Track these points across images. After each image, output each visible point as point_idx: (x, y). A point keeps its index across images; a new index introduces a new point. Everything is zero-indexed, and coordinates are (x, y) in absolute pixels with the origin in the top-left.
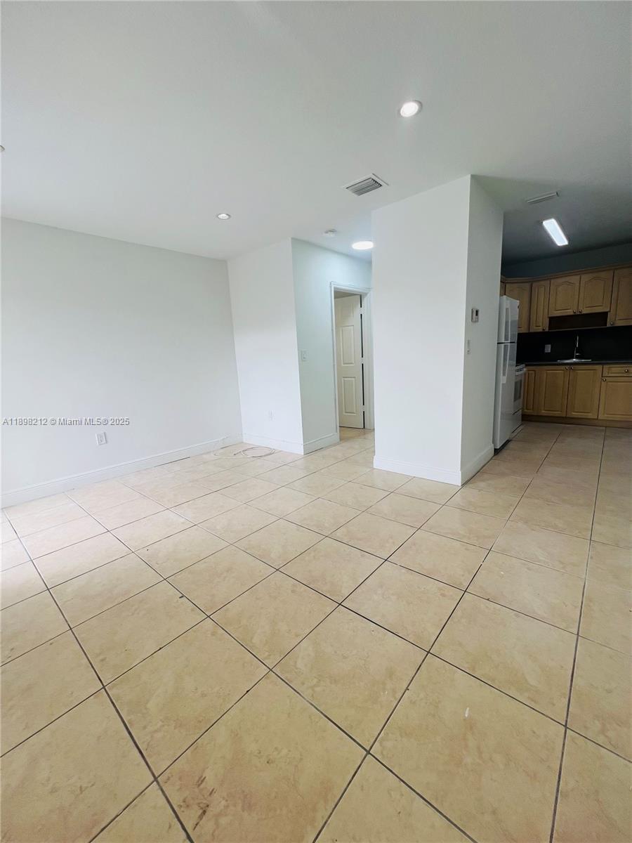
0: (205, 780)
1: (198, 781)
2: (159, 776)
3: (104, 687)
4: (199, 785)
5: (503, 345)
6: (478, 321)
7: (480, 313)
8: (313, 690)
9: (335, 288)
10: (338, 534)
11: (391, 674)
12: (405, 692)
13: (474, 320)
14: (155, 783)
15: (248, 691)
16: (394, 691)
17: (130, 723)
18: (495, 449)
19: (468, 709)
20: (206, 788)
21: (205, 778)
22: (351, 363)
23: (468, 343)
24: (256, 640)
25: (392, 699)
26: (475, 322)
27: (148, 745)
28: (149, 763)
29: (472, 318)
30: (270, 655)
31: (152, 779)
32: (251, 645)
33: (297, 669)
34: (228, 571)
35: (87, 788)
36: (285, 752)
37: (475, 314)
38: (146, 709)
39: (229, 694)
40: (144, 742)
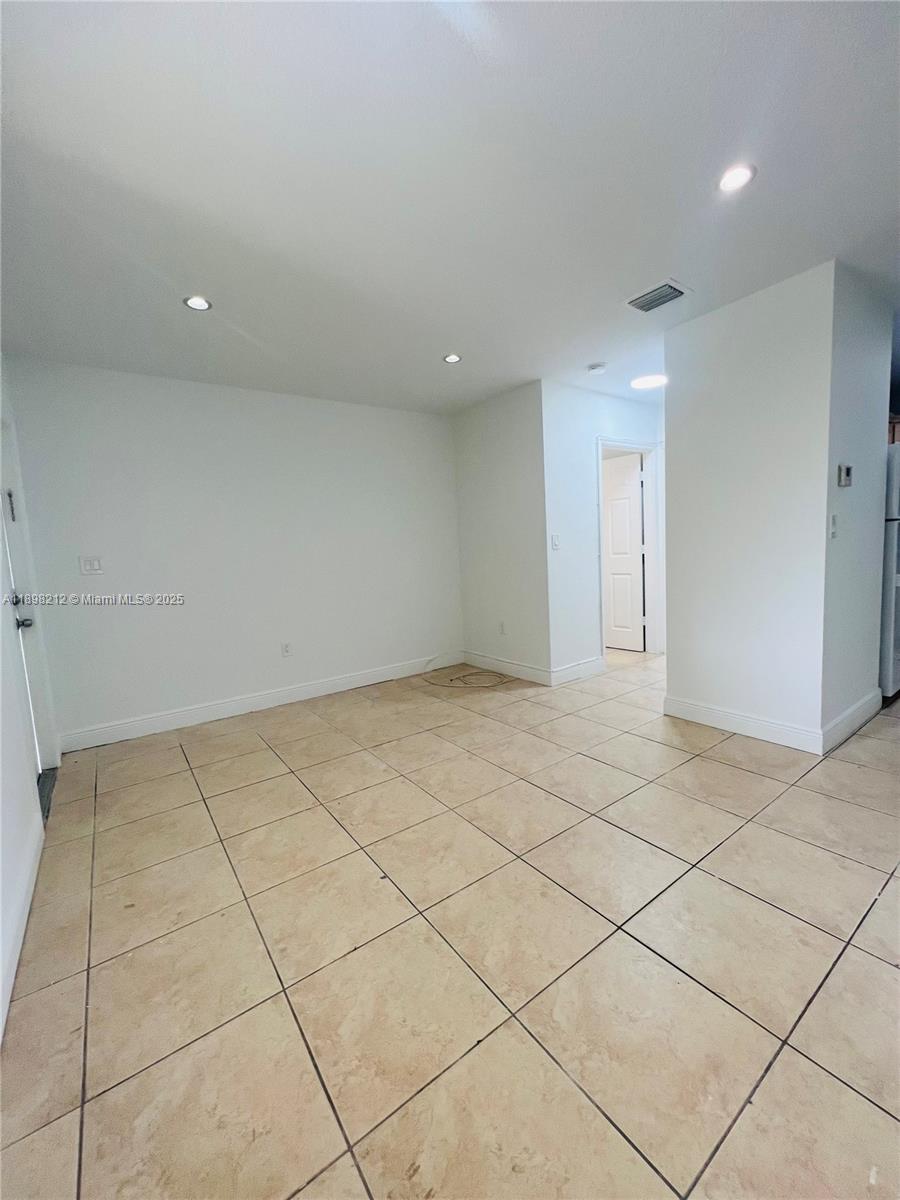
0: (420, 1170)
1: (408, 1171)
2: (355, 1144)
3: (284, 990)
4: (411, 1177)
5: (896, 523)
6: (850, 485)
7: (853, 472)
8: (582, 1064)
9: (603, 445)
10: (610, 814)
11: (715, 1066)
12: (744, 1107)
13: (843, 483)
14: (349, 1153)
15: (479, 1042)
16: (724, 1100)
17: (316, 1052)
18: (885, 699)
19: (874, 1169)
20: (420, 1184)
21: (419, 1167)
22: (626, 553)
23: (833, 521)
24: (489, 961)
25: (723, 1114)
26: (846, 486)
27: (340, 1091)
28: (341, 1119)
29: (840, 481)
30: (511, 990)
31: (345, 1147)
32: (483, 968)
33: (554, 1022)
34: (446, 849)
35: (261, 1133)
36: (539, 1159)
37: (843, 474)
38: (337, 1035)
39: (452, 1040)
40: (335, 1085)
